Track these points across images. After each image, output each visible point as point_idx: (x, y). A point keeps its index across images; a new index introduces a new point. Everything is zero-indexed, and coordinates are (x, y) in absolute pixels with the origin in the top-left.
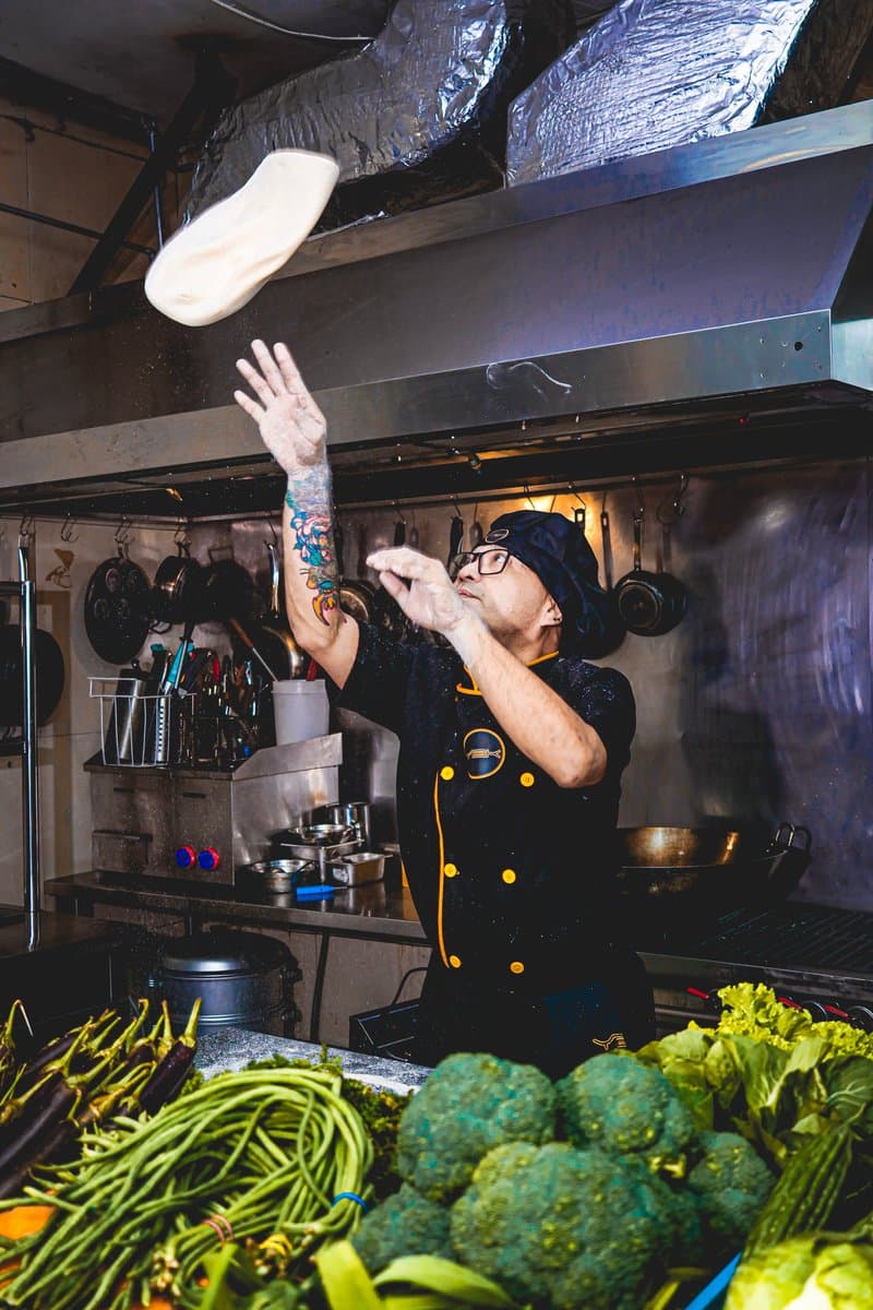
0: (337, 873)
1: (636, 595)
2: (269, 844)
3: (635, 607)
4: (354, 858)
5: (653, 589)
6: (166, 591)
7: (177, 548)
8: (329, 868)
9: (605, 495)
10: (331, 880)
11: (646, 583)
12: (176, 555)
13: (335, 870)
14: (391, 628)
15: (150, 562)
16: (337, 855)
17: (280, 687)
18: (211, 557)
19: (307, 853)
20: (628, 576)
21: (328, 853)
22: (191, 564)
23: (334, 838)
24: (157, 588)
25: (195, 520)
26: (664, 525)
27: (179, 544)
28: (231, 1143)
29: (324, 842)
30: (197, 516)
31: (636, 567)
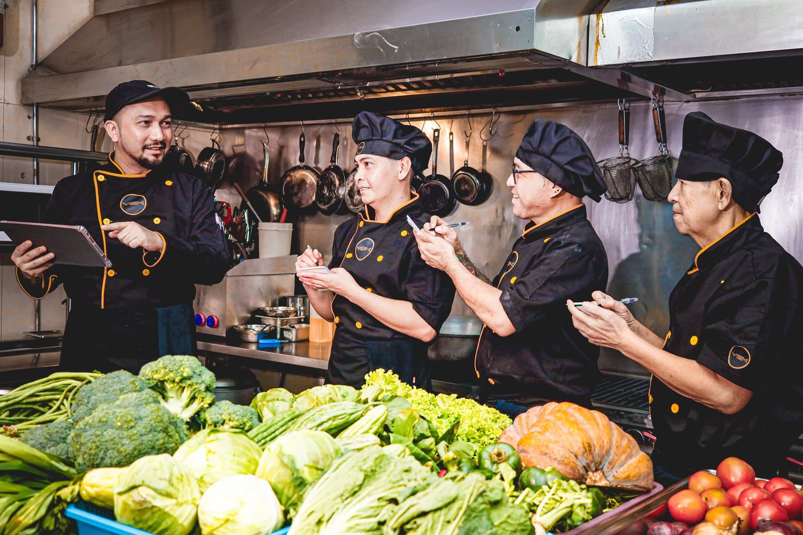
0: (286, 334)
1: (463, 181)
2: (249, 315)
3: (463, 188)
4: (297, 326)
5: (473, 177)
6: (203, 168)
7: (211, 141)
8: (282, 330)
9: (452, 121)
10: (282, 337)
11: (469, 174)
12: (211, 147)
13: (285, 332)
14: (327, 194)
15: (196, 150)
16: (287, 322)
17: (263, 226)
18: (233, 150)
19: (271, 322)
20: (462, 169)
21: (282, 321)
22: (220, 152)
23: (286, 314)
24: (198, 166)
25: (224, 127)
26: (484, 141)
27: (213, 141)
28: (51, 404)
29: (281, 316)
30: (225, 124)
31: (465, 164)
